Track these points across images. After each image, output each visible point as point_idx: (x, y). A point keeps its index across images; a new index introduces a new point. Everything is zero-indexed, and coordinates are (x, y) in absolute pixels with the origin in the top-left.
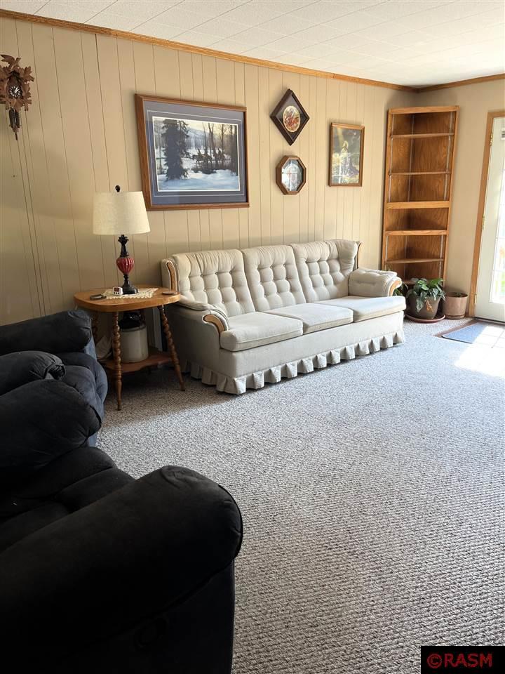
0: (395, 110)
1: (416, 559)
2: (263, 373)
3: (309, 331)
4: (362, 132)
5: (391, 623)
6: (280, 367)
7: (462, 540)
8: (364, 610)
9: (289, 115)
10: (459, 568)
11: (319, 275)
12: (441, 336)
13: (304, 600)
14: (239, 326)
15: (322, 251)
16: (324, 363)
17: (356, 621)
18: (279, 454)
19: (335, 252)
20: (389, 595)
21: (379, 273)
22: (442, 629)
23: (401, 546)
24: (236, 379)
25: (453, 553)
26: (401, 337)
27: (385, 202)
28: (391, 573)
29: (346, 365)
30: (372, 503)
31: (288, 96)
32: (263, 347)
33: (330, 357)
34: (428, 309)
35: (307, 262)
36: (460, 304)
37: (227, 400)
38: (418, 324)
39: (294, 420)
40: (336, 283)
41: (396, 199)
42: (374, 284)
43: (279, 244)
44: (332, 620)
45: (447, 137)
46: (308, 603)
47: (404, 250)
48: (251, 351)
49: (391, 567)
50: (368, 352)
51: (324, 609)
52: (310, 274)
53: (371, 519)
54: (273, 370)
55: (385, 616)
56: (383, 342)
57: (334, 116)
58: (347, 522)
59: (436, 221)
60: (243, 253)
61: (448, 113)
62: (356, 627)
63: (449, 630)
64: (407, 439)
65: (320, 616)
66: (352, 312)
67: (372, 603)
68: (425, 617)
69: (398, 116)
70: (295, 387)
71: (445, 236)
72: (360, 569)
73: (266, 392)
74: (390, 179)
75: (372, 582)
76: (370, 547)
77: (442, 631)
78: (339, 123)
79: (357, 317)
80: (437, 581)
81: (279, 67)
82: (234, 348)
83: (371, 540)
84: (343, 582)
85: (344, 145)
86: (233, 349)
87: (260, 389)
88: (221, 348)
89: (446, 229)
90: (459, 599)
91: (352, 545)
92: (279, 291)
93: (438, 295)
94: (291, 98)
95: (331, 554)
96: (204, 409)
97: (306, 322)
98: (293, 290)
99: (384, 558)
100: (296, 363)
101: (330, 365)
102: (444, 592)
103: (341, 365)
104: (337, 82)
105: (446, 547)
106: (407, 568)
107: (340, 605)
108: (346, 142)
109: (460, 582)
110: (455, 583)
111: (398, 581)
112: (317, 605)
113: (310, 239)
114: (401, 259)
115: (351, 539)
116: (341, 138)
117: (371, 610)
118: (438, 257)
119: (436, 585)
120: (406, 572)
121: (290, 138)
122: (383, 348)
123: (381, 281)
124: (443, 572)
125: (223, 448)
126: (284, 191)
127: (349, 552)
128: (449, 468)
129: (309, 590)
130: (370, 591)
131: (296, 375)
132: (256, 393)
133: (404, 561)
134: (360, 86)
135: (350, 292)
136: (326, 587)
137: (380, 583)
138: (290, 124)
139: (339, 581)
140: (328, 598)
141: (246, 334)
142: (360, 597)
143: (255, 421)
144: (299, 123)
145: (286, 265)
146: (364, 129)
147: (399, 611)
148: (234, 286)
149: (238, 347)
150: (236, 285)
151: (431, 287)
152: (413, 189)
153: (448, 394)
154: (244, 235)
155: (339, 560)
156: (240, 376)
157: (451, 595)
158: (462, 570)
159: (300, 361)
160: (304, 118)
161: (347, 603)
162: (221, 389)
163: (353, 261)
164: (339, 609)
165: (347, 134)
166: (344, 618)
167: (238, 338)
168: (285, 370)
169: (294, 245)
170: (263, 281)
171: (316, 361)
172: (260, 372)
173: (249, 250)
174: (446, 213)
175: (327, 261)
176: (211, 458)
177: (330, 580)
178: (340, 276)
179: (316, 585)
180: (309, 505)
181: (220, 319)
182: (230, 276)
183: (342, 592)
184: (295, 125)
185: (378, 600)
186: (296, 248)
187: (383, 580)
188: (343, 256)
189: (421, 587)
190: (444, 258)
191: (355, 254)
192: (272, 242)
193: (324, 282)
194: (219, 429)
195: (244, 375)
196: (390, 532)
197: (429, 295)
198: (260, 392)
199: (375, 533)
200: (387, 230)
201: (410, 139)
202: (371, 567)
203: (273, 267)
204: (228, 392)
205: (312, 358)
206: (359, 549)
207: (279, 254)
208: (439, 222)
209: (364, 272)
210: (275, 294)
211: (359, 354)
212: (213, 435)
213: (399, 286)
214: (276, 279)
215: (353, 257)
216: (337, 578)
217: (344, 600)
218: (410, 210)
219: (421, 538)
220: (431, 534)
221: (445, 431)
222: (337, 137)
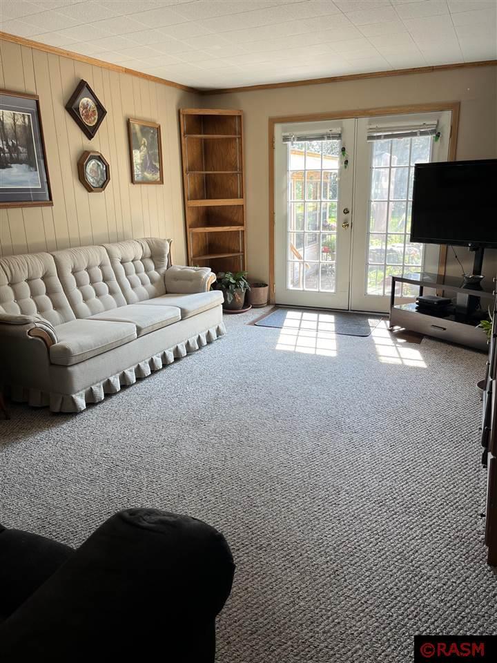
0: (186, 110)
1: (316, 535)
2: (101, 384)
3: (143, 333)
4: (158, 129)
5: (321, 604)
6: (118, 375)
7: (345, 507)
8: (292, 599)
9: (85, 107)
10: (353, 533)
11: (135, 275)
12: (254, 323)
13: (234, 610)
14: (69, 336)
15: (135, 250)
16: (159, 364)
17: (290, 613)
18: (148, 466)
19: (148, 251)
20: (308, 578)
21: (194, 269)
22: (363, 594)
23: (299, 527)
24: (74, 396)
25: (344, 521)
26: (223, 329)
27: (186, 200)
28: (301, 555)
29: (181, 362)
30: (258, 494)
31: (82, 87)
32: (99, 357)
33: (164, 357)
34: (237, 300)
35: (121, 263)
36: (263, 293)
37: (66, 420)
38: (230, 315)
39: (150, 428)
40: (152, 282)
41: (195, 197)
42: (191, 280)
43: (89, 245)
44: (268, 621)
45: (235, 139)
46: (239, 611)
47: (206, 246)
48: (87, 362)
49: (299, 550)
50: (197, 348)
51: (256, 612)
52: (127, 274)
53: (263, 510)
54: (112, 379)
55: (312, 598)
56: (208, 335)
57: (131, 112)
58: (243, 519)
59: (233, 217)
60: (54, 257)
61: (233, 117)
62: (291, 619)
63: (369, 593)
64: (264, 424)
65: (256, 620)
66: (180, 310)
67: (296, 590)
68: (345, 587)
69: (189, 116)
70: (137, 394)
71: (243, 231)
72: (273, 561)
73: (108, 404)
74: (187, 177)
75: (288, 570)
76: (273, 536)
77: (364, 596)
78: (135, 119)
79: (184, 315)
80: (341, 551)
81: (69, 56)
82: (68, 361)
83: (271, 530)
84: (263, 578)
85: (143, 142)
86: (67, 363)
87: (101, 402)
88: (51, 364)
89: (243, 225)
90: (365, 561)
91: (257, 540)
92: (98, 295)
93: (245, 287)
94: (85, 89)
95: (241, 554)
96: (43, 435)
97: (139, 325)
98: (112, 292)
99: (289, 543)
100: (133, 368)
101: (165, 365)
102: (351, 559)
103: (175, 364)
104: (129, 77)
105: (335, 517)
106: (312, 546)
107: (270, 603)
108: (144, 139)
109: (359, 546)
110: (356, 548)
111: (309, 562)
112: (248, 610)
113: (121, 239)
114: (205, 254)
115: (253, 534)
116: (139, 135)
117: (298, 598)
118: (239, 252)
119: (341, 555)
120: (312, 550)
121: (90, 133)
122: (209, 342)
123: (198, 277)
124: (342, 540)
125: (84, 474)
126: (89, 188)
127: (257, 548)
128: (309, 444)
129: (235, 598)
130: (290, 579)
131: (135, 381)
132: (97, 407)
133: (307, 541)
134: (152, 84)
135: (168, 290)
136: (249, 589)
137: (295, 568)
138: (87, 117)
139: (259, 579)
140: (255, 600)
141: (79, 344)
142: (284, 588)
143: (108, 437)
144: (96, 117)
145: (101, 266)
146: (160, 127)
147: (322, 590)
148: (48, 294)
149: (74, 360)
150: (50, 292)
151: (238, 280)
152: (208, 187)
153: (281, 376)
154: (51, 237)
155: (250, 558)
156: (78, 391)
157: (357, 559)
158: (356, 534)
159: (136, 366)
160: (102, 112)
161: (275, 599)
162: (57, 410)
163: (167, 259)
164: (270, 607)
165: (144, 130)
166: (278, 614)
167: (72, 350)
168: (123, 378)
169: (106, 245)
170: (79, 285)
171: (152, 363)
172: (98, 384)
173: (59, 252)
174: (241, 211)
175: (141, 260)
176: (73, 488)
177: (250, 582)
178: (156, 275)
179: (239, 591)
180: (200, 511)
181: (48, 332)
182: (42, 282)
183: (266, 589)
184: (93, 118)
185: (300, 585)
186: (109, 248)
187: (297, 565)
188: (156, 254)
189: (331, 560)
190: (243, 252)
191: (167, 252)
192: (81, 244)
193: (141, 281)
194: (71, 453)
195: (81, 390)
196: (285, 517)
197: (236, 287)
198: (101, 405)
199: (273, 522)
200: (190, 227)
201: (201, 139)
202: (282, 556)
203: (88, 269)
204: (66, 411)
205: (148, 360)
206: (264, 542)
207: (92, 255)
208: (235, 218)
209: (179, 270)
210: (94, 298)
211: (190, 351)
212: (65, 463)
213: (214, 281)
214: (92, 282)
215: (166, 255)
216: (256, 576)
217: (271, 596)
218: (208, 208)
219: (312, 515)
220: (319, 509)
221: (293, 411)
222: (136, 134)
